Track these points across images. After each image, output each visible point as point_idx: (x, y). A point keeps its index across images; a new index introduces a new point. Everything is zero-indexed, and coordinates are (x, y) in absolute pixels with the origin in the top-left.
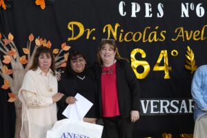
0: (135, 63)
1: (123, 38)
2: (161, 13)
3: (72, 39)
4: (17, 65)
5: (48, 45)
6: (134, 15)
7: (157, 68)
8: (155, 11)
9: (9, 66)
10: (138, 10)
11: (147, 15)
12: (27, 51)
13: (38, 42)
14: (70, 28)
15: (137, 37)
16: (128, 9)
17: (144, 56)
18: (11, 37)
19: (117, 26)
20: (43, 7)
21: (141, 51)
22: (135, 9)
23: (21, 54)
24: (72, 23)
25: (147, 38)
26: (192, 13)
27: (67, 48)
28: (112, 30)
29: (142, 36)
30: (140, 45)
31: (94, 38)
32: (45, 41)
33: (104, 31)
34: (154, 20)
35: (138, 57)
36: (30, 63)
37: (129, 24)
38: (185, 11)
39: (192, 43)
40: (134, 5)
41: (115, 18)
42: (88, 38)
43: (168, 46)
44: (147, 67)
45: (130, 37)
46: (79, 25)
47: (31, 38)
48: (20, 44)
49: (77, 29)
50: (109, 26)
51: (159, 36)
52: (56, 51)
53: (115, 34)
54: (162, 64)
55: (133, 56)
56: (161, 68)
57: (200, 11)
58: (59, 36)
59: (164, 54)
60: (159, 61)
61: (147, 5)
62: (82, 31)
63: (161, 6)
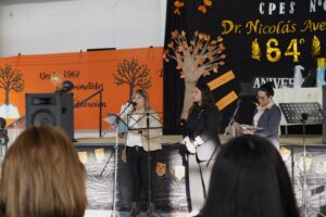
0: (270, 50)
1: (262, 31)
2: (292, 10)
3: (225, 33)
4: (187, 53)
5: (207, 38)
6: (270, 13)
7: (287, 54)
8: (287, 8)
9: (181, 54)
10: (274, 9)
11: (281, 12)
12: (193, 43)
13: (201, 37)
14: (223, 25)
15: (272, 29)
16: (266, 9)
17: (277, 44)
18: (183, 33)
19: (258, 21)
21: (274, 40)
22: (272, 8)
23: (189, 45)
24: (225, 22)
25: (280, 30)
27: (220, 40)
28: (253, 26)
29: (276, 29)
30: (275, 36)
31: (240, 32)
32: (206, 35)
33: (247, 26)
35: (272, 45)
36: (196, 51)
38: (313, 7)
39: (318, 33)
40: (270, 4)
41: (255, 15)
42: (236, 32)
43: (297, 36)
44: (278, 53)
45: (267, 30)
46: (229, 22)
47: (196, 34)
48: (189, 38)
49: (228, 26)
50: (251, 22)
51: (290, 28)
52: (213, 42)
53: (255, 28)
54: (291, 50)
55: (268, 44)
56: (291, 54)
58: (215, 31)
59: (294, 44)
60: (289, 47)
61: (281, 4)
62: (232, 27)
63: (292, 5)
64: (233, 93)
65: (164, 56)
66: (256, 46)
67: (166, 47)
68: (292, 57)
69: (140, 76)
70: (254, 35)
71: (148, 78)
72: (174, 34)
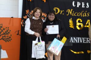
0: (78, 24)
1: (74, 14)
2: (88, 6)
6: (78, 6)
7: (85, 26)
10: (80, 5)
11: (83, 7)
14: (54, 10)
15: (79, 14)
16: (76, 4)
19: (72, 10)
20: (45, 1)
21: (80, 20)
22: (79, 4)
24: (55, 8)
25: (82, 15)
28: (70, 12)
31: (63, 14)
32: (45, 14)
33: (67, 11)
34: (85, 9)
37: (76, 9)
40: (78, 3)
41: (71, 7)
42: (61, 14)
45: (76, 14)
50: (69, 10)
51: (87, 15)
55: (77, 21)
59: (89, 22)
60: (87, 24)
61: (83, 3)
62: (59, 11)
65: (22, 23)
67: (22, 18)
68: (88, 28)
69: (4, 34)
70: (70, 16)
71: (9, 35)
72: (27, 11)
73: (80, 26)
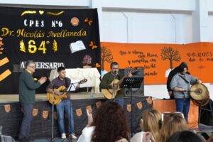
0: (30, 46)
1: (25, 35)
2: (43, 25)
3: (3, 35)
6: (30, 25)
7: (40, 49)
8: (40, 24)
10: (33, 23)
11: (37, 26)
14: (3, 31)
15: (32, 35)
16: (28, 23)
17: (34, 43)
19: (23, 30)
21: (33, 41)
22: (31, 23)
24: (4, 28)
25: (36, 35)
26: (57, 25)
28: (21, 32)
29: (34, 35)
30: (33, 38)
31: (13, 35)
33: (17, 32)
34: (40, 28)
35: (32, 44)
37: (28, 29)
38: (53, 24)
39: (56, 38)
40: (31, 21)
41: (22, 26)
42: (10, 35)
43: (45, 39)
44: (35, 48)
45: (28, 35)
46: (7, 29)
49: (5, 31)
50: (20, 30)
51: (41, 35)
53: (22, 34)
54: (42, 47)
55: (29, 43)
56: (42, 49)
57: (60, 24)
59: (43, 43)
61: (37, 21)
62: (8, 32)
63: (42, 22)
64: (8, 70)
66: (22, 44)
68: (42, 51)
70: (21, 38)
73: (32, 49)
